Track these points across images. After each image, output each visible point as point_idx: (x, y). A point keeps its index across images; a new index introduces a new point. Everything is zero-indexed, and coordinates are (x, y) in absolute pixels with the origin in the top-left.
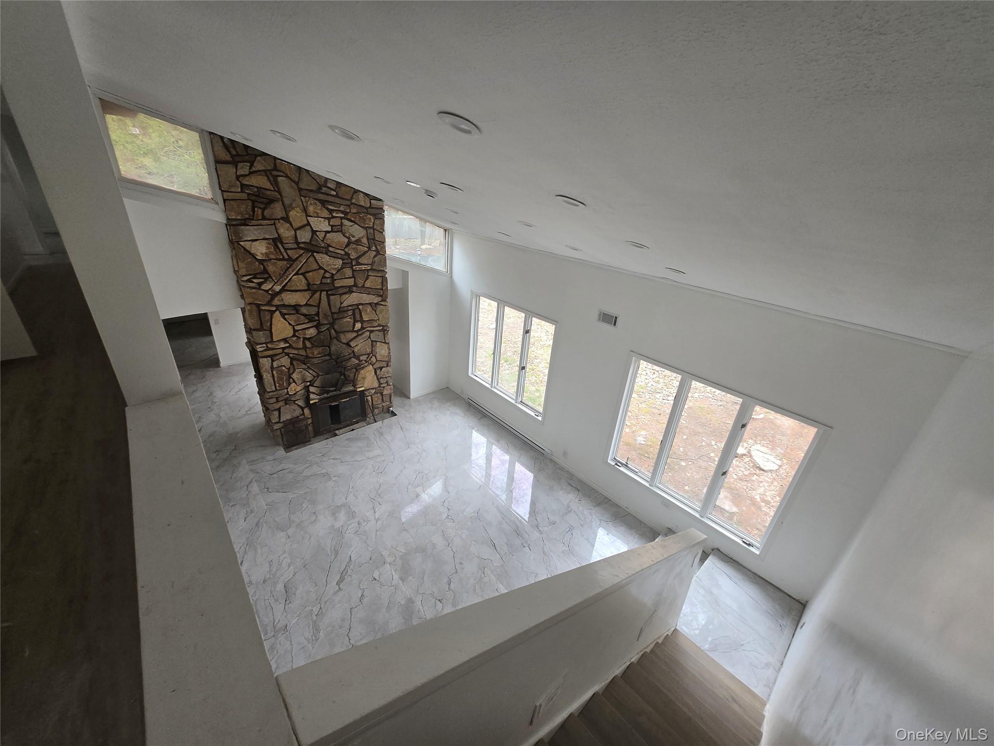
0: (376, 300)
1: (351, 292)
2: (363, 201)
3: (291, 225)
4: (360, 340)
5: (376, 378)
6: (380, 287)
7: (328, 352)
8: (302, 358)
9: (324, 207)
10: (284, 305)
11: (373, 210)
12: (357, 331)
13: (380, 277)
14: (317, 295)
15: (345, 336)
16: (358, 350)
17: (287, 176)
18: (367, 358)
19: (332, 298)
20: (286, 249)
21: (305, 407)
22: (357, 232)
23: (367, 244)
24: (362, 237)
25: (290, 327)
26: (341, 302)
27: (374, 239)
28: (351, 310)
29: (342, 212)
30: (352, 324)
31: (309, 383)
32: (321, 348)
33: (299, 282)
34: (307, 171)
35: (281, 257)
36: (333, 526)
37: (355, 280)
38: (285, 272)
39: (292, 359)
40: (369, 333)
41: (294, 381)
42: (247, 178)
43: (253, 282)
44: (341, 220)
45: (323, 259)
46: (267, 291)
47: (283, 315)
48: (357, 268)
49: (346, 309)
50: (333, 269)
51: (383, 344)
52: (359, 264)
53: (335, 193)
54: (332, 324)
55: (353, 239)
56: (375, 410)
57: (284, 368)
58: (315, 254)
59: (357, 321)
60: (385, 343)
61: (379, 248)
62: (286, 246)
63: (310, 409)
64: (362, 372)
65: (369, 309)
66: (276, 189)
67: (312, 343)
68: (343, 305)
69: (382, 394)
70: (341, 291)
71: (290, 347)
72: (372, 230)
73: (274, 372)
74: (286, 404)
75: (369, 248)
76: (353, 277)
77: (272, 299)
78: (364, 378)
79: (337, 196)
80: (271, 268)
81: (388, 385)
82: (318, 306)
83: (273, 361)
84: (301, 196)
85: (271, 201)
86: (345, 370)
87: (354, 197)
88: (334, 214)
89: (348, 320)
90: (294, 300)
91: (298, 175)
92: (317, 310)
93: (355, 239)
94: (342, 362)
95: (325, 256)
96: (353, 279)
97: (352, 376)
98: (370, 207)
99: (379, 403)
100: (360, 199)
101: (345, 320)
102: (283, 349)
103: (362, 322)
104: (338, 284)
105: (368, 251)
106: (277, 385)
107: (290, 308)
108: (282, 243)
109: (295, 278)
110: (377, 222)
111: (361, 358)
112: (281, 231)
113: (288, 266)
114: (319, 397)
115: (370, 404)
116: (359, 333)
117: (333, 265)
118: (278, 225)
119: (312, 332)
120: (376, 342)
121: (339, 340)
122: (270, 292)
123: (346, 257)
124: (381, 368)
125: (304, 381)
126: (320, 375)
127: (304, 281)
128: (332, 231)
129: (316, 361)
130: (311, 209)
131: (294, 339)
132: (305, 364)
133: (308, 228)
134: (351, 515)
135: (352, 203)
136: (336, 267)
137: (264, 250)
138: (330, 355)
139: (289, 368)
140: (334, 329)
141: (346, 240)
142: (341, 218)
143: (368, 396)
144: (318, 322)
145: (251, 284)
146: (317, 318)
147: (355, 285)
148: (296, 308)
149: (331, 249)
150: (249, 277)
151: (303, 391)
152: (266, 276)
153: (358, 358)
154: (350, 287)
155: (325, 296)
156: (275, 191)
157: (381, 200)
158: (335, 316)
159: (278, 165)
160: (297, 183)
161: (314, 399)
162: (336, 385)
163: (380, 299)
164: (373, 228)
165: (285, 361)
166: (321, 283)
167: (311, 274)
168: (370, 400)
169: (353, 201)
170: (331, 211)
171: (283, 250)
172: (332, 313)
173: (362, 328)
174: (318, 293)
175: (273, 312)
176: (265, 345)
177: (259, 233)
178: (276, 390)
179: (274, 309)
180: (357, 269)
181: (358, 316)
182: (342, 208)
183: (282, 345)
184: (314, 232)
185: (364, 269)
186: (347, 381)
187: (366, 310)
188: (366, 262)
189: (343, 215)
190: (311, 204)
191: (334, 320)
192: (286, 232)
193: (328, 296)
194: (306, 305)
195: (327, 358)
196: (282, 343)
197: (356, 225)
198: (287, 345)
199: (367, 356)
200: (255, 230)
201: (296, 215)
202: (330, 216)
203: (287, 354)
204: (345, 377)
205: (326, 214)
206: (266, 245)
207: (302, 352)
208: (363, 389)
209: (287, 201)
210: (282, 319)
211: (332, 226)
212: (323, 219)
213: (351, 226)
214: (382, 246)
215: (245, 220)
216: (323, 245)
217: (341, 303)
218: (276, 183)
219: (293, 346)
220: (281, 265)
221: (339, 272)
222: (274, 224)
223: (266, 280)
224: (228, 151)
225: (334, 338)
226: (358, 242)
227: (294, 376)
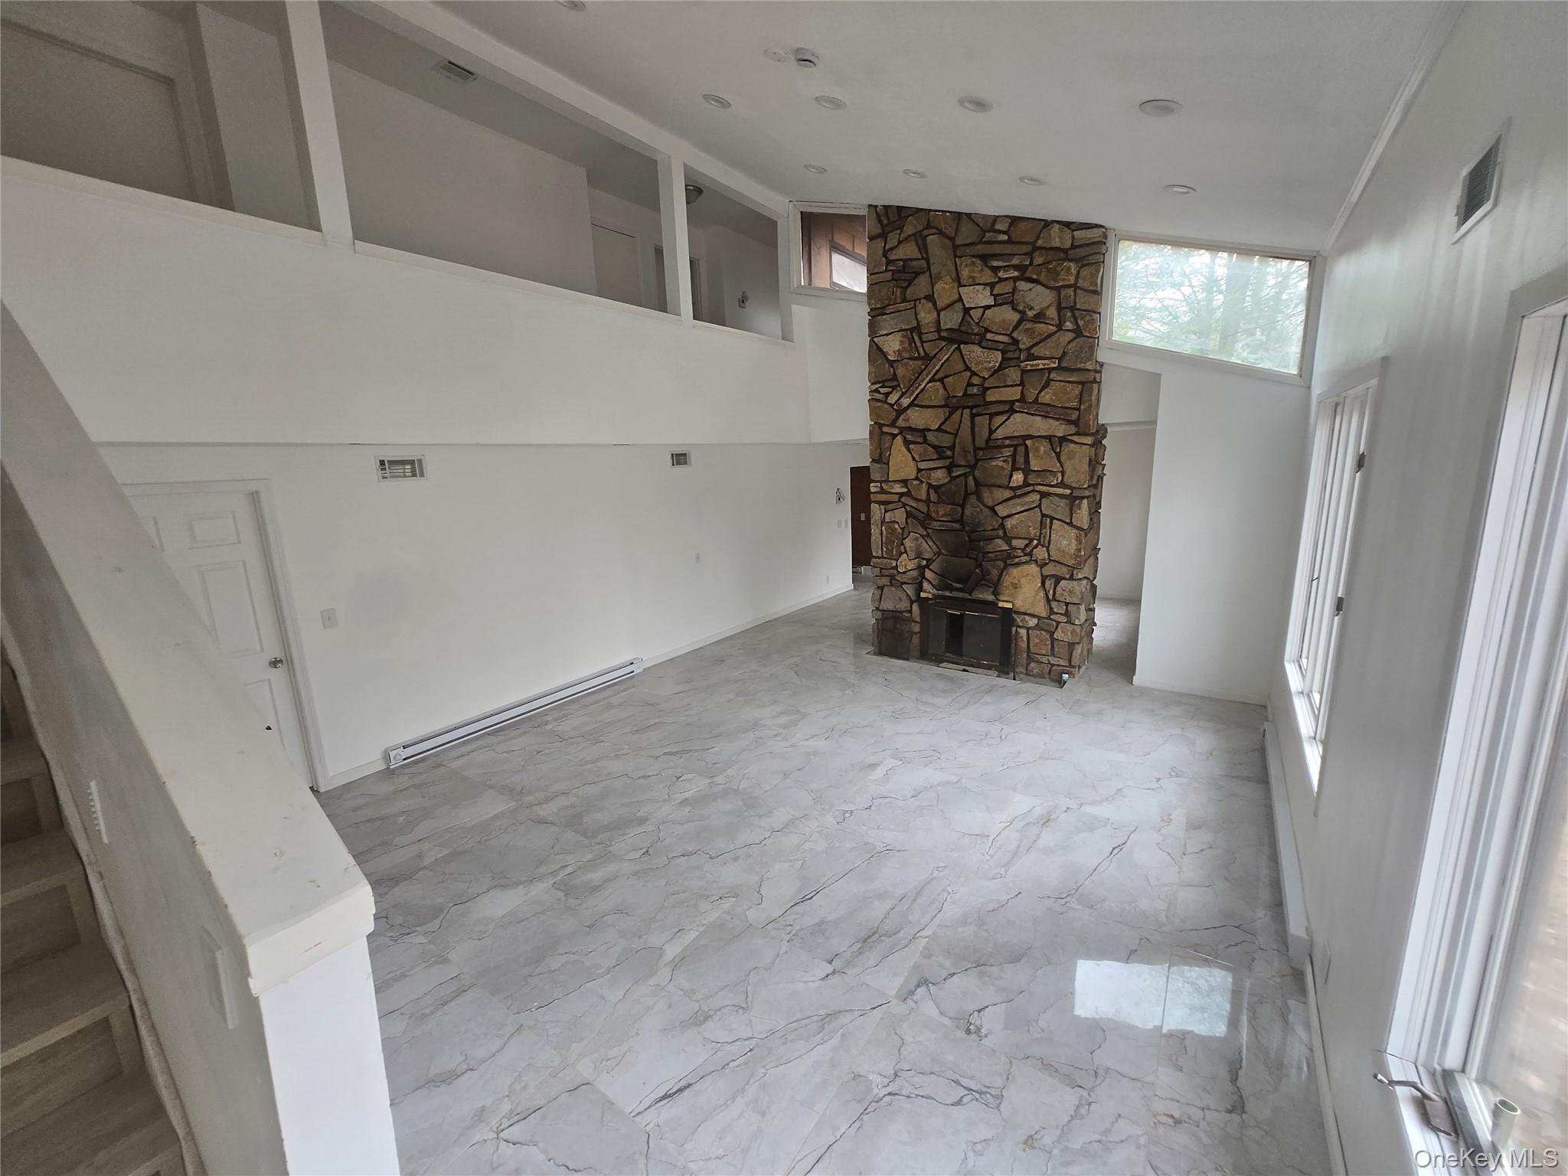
0: (1060, 429)
1: (1012, 411)
2: (1057, 238)
3: (935, 305)
4: (1017, 506)
5: (1042, 594)
6: (1075, 404)
7: (959, 515)
8: (921, 516)
9: (987, 266)
10: (910, 429)
11: (1077, 250)
12: (1014, 489)
13: (1078, 383)
14: (956, 416)
15: (991, 493)
16: (1015, 527)
17: (941, 233)
18: (1027, 546)
19: (978, 419)
20: (922, 342)
21: (915, 601)
22: (1038, 297)
23: (1057, 318)
24: (1047, 307)
25: (912, 463)
26: (990, 429)
27: (1073, 309)
28: (1009, 446)
29: (1015, 267)
30: (1007, 472)
31: (924, 563)
32: (950, 506)
33: (935, 393)
34: (969, 215)
35: (916, 355)
36: (761, 719)
37: (1023, 388)
38: (918, 377)
39: (909, 515)
40: (1039, 497)
41: (906, 552)
42: (894, 252)
43: (879, 392)
44: (1015, 283)
45: (974, 353)
46: (892, 405)
47: (907, 443)
48: (1029, 365)
49: (999, 443)
50: (986, 369)
51: (1066, 526)
52: (1032, 357)
53: (1005, 237)
54: (973, 467)
55: (1030, 314)
56: (1033, 665)
57: (897, 526)
58: (962, 346)
59: (1019, 469)
60: (1070, 524)
61: (1081, 323)
62: (925, 338)
63: (920, 607)
64: (1015, 571)
65: (1044, 447)
66: (925, 256)
67: (939, 497)
68: (994, 436)
69: (1052, 634)
70: (994, 409)
71: (908, 494)
72: (1071, 292)
73: (883, 528)
74: (891, 585)
75: (1060, 327)
76: (1022, 384)
77: (897, 418)
78: (1016, 586)
79: (1010, 241)
80: (901, 371)
81: (1069, 622)
82: (956, 435)
83: (886, 511)
84: (956, 257)
85: (917, 274)
86: (984, 558)
87: (1042, 235)
88: (1001, 274)
89: (1001, 464)
90: (923, 421)
91: (955, 226)
92: (952, 440)
93: (1035, 313)
94: (979, 541)
95: (976, 348)
96: (1020, 388)
97: (995, 572)
98: (1073, 247)
99: (1044, 652)
100: (1053, 234)
101: (993, 463)
102: (902, 495)
103: (1027, 471)
104: (991, 396)
105: (1056, 332)
106: (885, 549)
107: (919, 434)
108: (920, 334)
109: (931, 387)
110: (1085, 272)
111: (1015, 543)
112: (922, 315)
113: (923, 367)
114: (936, 592)
115: (1024, 645)
116: (1018, 493)
117: (985, 362)
118: (919, 307)
119: (940, 476)
120: (1052, 519)
121: (980, 499)
122: (895, 407)
123: (1012, 348)
124: (1058, 579)
125: (919, 556)
126: (943, 554)
127: (941, 391)
128: (995, 305)
129: (936, 525)
130: (965, 273)
131: (916, 482)
132: (925, 529)
133: (958, 306)
134: (790, 725)
135: (1036, 249)
136: (991, 365)
137: (897, 346)
138: (961, 521)
139: (904, 528)
140: (974, 476)
141: (1016, 317)
142: (1015, 279)
143: (1020, 627)
144: (951, 460)
145: (877, 395)
146: (949, 453)
147: (1022, 400)
148: (923, 432)
149: (989, 336)
150: (877, 386)
151: (915, 573)
152: (895, 383)
153: (1008, 539)
154: (1012, 402)
155: (969, 418)
156: (923, 258)
157: (1102, 226)
158: (981, 453)
159: (931, 220)
160: (952, 239)
161: (928, 591)
162: (969, 582)
163: (1073, 429)
164: (1075, 286)
165: (899, 515)
166: (965, 394)
167: (951, 379)
168: (1025, 639)
169: (1040, 243)
170: (995, 270)
171: (918, 344)
172: (976, 449)
173: (1026, 484)
174: (959, 412)
175: (894, 436)
176: (879, 484)
177: (896, 324)
178: (882, 557)
179: (896, 431)
180: (1029, 368)
181: (1021, 460)
182: (1015, 261)
183: (898, 489)
184: (967, 311)
185: (1041, 367)
186: (986, 580)
187: (1037, 450)
188: (1048, 353)
189: (1016, 274)
190: (966, 265)
191: (977, 460)
192: (927, 316)
193: (973, 416)
194: (939, 430)
195: (956, 526)
196: (898, 486)
197: (1039, 286)
198: (905, 490)
199: (1027, 542)
200: (892, 319)
201: (944, 290)
202: (997, 280)
203: (904, 505)
204: (982, 570)
205: (988, 276)
206: (901, 339)
207: (923, 508)
208: (1009, 606)
209: (934, 269)
210: (904, 449)
211: (995, 296)
212: (982, 287)
213: (1030, 290)
214: (1088, 318)
215: (884, 308)
216: (976, 331)
217: (991, 432)
218: (923, 248)
219: (913, 493)
220: (913, 366)
221: (995, 376)
222: (915, 307)
223: (894, 388)
224: (880, 222)
225: (972, 493)
226: (1040, 317)
227: (907, 542)
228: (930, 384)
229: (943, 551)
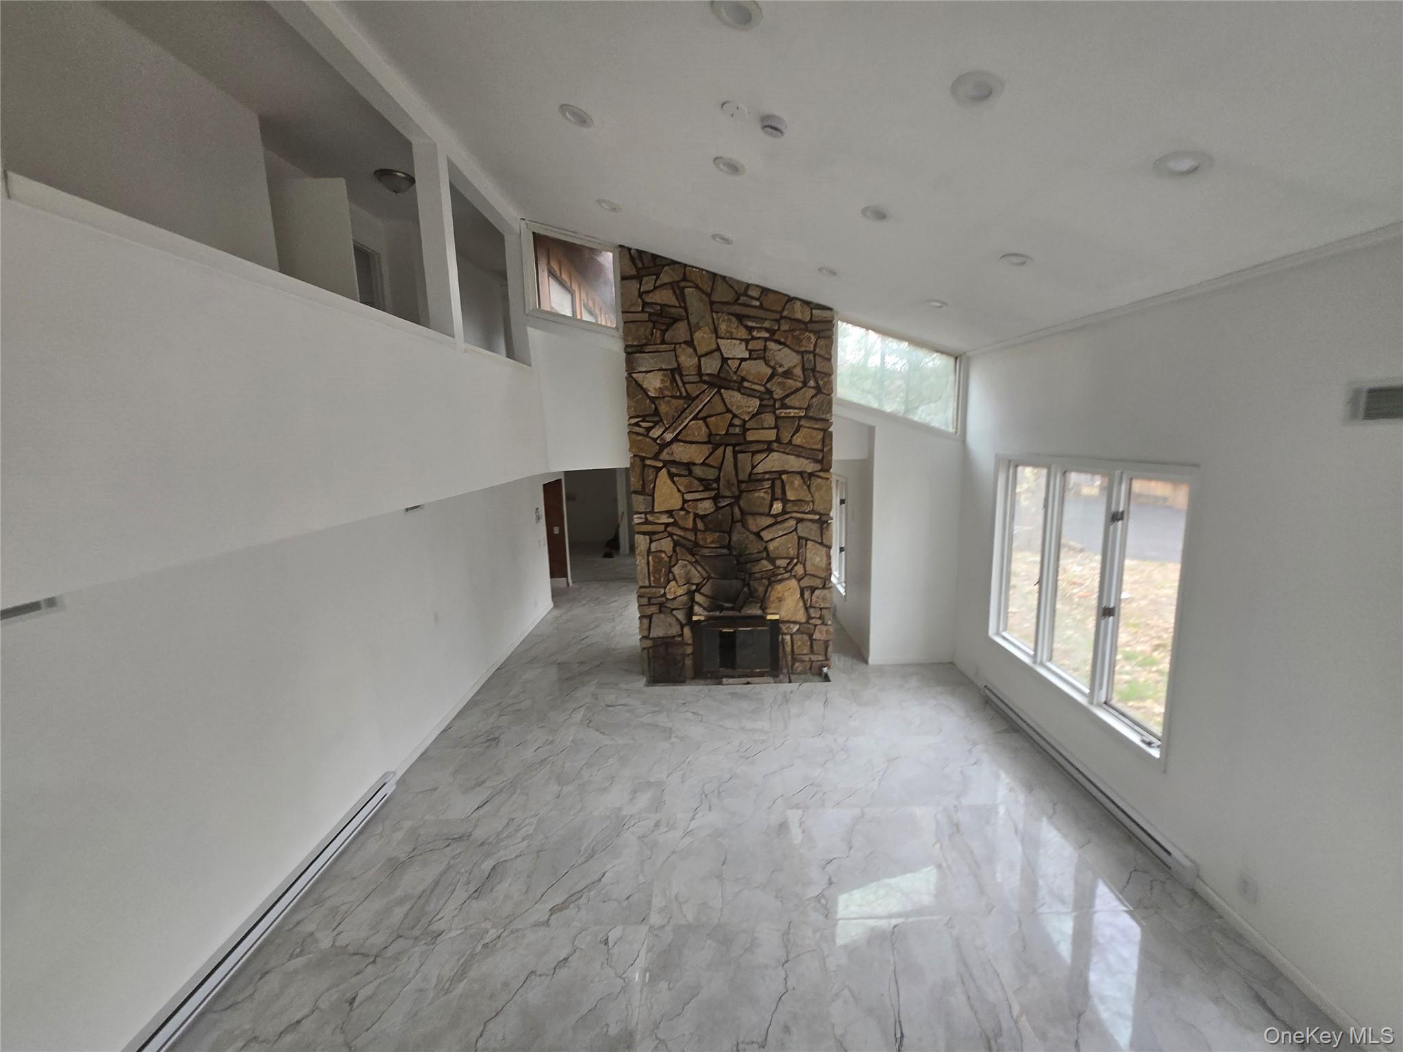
0: (810, 467)
1: (770, 450)
2: (799, 313)
3: (695, 350)
4: (778, 531)
5: (801, 604)
6: (819, 447)
7: (727, 541)
8: (689, 545)
9: (742, 324)
10: (674, 462)
11: (814, 324)
12: (775, 516)
13: (821, 430)
14: (720, 451)
15: (755, 520)
16: (777, 548)
17: (697, 287)
18: (788, 564)
19: (740, 456)
20: (684, 383)
21: (686, 625)
22: (787, 358)
23: (802, 376)
24: (795, 367)
25: (678, 495)
26: (752, 465)
27: (814, 370)
28: (768, 479)
29: (767, 330)
30: (768, 502)
31: (694, 587)
32: (717, 534)
33: (698, 430)
34: (724, 278)
35: (678, 394)
36: (620, 809)
37: (778, 432)
38: (681, 414)
39: (676, 544)
40: (795, 522)
41: (675, 579)
42: (650, 295)
43: (640, 426)
44: (766, 342)
45: (734, 398)
46: (655, 440)
47: (671, 476)
48: (782, 412)
49: (760, 477)
50: (746, 412)
51: (818, 545)
52: (784, 406)
53: (758, 303)
54: (737, 498)
55: (780, 370)
56: (797, 664)
57: (663, 555)
58: (722, 391)
59: (777, 499)
60: (821, 543)
61: (821, 383)
62: (686, 379)
63: (692, 629)
64: (779, 587)
65: (797, 481)
66: (682, 305)
67: (705, 525)
68: (755, 471)
69: (811, 636)
70: (755, 447)
71: (675, 524)
72: (811, 356)
73: (650, 558)
74: (661, 612)
75: (805, 383)
76: (776, 427)
77: (660, 451)
78: (780, 600)
79: (761, 307)
80: (663, 408)
81: (823, 623)
82: (720, 469)
83: (651, 541)
84: (712, 311)
85: (675, 320)
86: (750, 577)
87: (787, 307)
88: (755, 333)
89: (762, 495)
90: (687, 457)
91: (711, 285)
92: (717, 473)
93: (784, 369)
94: (746, 563)
95: (736, 393)
96: (775, 431)
97: (761, 589)
98: (811, 321)
99: (805, 652)
100: (795, 309)
101: (757, 495)
102: (667, 525)
103: (785, 501)
104: (751, 436)
105: (801, 388)
106: (652, 579)
107: (683, 468)
108: (681, 375)
109: (693, 424)
110: (821, 342)
111: (779, 562)
112: (682, 359)
113: (686, 406)
114: (706, 613)
115: (788, 649)
116: (778, 520)
117: (746, 406)
118: (679, 351)
119: (706, 507)
120: (807, 540)
121: (745, 526)
122: (658, 441)
123: (767, 396)
124: (813, 590)
125: (688, 582)
126: (712, 578)
127: (704, 429)
128: (750, 359)
129: (706, 552)
130: (723, 327)
131: (682, 513)
132: (693, 555)
133: (717, 354)
134: (657, 804)
135: (782, 317)
136: (750, 410)
137: (658, 384)
138: (729, 547)
139: (671, 556)
140: (740, 508)
141: (769, 371)
142: (766, 340)
143: (786, 634)
144: (716, 492)
145: (638, 428)
146: (715, 485)
147: (778, 440)
148: (689, 466)
149: (746, 384)
150: (637, 420)
151: (685, 598)
152: (657, 419)
153: (772, 561)
154: (770, 443)
155: (732, 454)
156: (680, 307)
157: (831, 309)
158: (744, 485)
159: (687, 273)
160: (709, 295)
161: (699, 615)
162: (737, 600)
163: (818, 467)
164: (814, 353)
165: (666, 545)
166: (727, 433)
167: (713, 418)
168: (789, 643)
169: (785, 313)
170: (750, 329)
171: (680, 384)
172: (740, 482)
173: (784, 512)
174: (721, 449)
175: (659, 469)
176: (643, 516)
177: (656, 363)
178: (650, 586)
179: (660, 465)
180: (783, 415)
181: (778, 491)
182: (767, 324)
183: (665, 519)
184: (725, 360)
185: (792, 414)
186: (753, 597)
187: (792, 483)
188: (797, 404)
189: (767, 335)
190: (723, 321)
191: (741, 492)
192: (687, 360)
193: (735, 453)
194: (703, 464)
195: (725, 551)
196: (665, 516)
197: (786, 349)
198: (672, 520)
199: (788, 561)
200: (651, 358)
201: (703, 338)
202: (750, 337)
203: (671, 535)
204: (749, 589)
205: (743, 333)
206: (662, 378)
207: (690, 536)
208: (776, 617)
209: (693, 319)
210: (669, 482)
211: (751, 351)
212: (738, 342)
213: (780, 350)
214: (826, 379)
215: (642, 346)
216: (735, 378)
217: (753, 467)
218: (681, 297)
219: (680, 523)
220: (676, 405)
221: (754, 419)
222: (675, 350)
223: (656, 423)
224: (635, 265)
225: (738, 521)
226: (788, 374)
227: (676, 570)
228: (693, 422)
229: (712, 575)
